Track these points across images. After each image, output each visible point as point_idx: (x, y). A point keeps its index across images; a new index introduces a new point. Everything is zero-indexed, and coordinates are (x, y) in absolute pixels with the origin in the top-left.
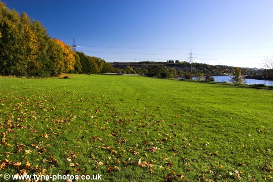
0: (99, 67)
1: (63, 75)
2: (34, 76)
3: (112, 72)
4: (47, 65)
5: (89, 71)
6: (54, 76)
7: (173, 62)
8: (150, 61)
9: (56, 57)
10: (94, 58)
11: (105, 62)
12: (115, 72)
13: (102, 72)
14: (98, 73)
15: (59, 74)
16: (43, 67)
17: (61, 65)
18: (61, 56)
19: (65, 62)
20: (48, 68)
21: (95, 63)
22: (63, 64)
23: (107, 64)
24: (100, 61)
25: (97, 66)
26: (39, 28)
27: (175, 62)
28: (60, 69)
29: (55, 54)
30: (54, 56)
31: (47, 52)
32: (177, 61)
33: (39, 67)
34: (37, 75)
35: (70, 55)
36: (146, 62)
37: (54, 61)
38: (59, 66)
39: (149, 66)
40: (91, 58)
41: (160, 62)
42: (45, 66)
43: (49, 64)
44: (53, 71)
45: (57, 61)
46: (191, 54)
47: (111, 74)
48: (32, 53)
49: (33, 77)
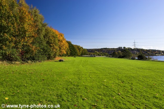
0: (80, 52)
1: (58, 58)
2: (31, 60)
3: (87, 55)
4: (43, 49)
5: (75, 55)
6: (50, 59)
7: (122, 48)
8: (107, 48)
9: (52, 42)
10: (76, 46)
11: (83, 48)
12: (90, 55)
13: (81, 55)
14: (79, 56)
15: (55, 57)
16: (40, 52)
17: (56, 50)
18: (57, 41)
19: (59, 47)
20: (45, 52)
21: (77, 49)
22: (58, 49)
23: (84, 50)
24: (80, 48)
25: (78, 51)
26: (37, 14)
27: (123, 48)
28: (56, 53)
29: (51, 40)
30: (50, 41)
31: (44, 37)
32: (124, 48)
33: (35, 52)
34: (33, 59)
35: (64, 42)
36: (105, 49)
37: (51, 46)
38: (55, 50)
39: (107, 51)
40: (75, 45)
41: (114, 48)
42: (42, 50)
43: (46, 48)
44: (49, 55)
45: (53, 46)
46: (135, 43)
47: (87, 56)
48: (27, 35)
49: (29, 62)
